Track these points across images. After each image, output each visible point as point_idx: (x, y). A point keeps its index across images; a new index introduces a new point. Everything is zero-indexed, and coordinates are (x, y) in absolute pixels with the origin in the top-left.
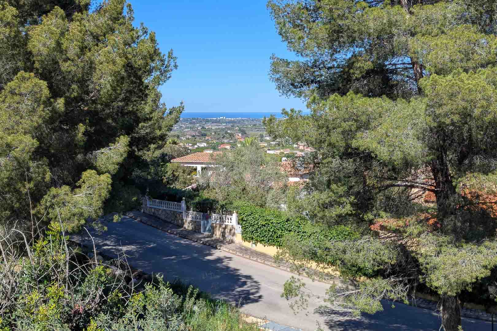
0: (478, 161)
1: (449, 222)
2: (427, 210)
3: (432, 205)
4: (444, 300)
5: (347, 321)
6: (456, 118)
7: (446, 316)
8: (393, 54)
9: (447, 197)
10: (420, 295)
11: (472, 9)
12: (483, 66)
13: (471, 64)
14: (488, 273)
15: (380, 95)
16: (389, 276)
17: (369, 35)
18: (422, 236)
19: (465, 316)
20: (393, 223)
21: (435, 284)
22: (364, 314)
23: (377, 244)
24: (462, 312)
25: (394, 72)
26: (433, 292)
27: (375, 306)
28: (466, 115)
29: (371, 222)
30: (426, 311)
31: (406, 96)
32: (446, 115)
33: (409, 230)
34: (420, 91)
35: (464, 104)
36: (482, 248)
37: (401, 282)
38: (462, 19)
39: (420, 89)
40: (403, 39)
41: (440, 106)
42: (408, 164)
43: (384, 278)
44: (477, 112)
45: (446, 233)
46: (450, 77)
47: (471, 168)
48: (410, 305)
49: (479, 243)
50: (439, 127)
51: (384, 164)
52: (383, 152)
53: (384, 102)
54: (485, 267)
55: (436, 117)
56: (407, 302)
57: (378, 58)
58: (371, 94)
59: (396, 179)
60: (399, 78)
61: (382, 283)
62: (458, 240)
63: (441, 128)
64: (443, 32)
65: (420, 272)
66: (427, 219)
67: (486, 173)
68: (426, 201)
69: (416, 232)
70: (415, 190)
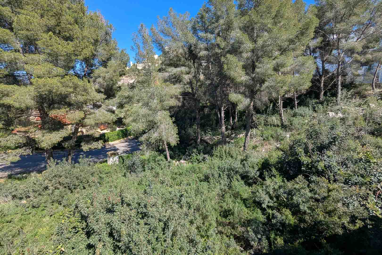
0: (56, 106)
1: (46, 126)
2: (37, 123)
3: (39, 122)
4: (47, 151)
5: (3, 167)
6: (47, 92)
7: (48, 155)
8: (18, 70)
9: (45, 118)
10: (36, 151)
11: (50, 58)
12: (55, 76)
13: (51, 75)
14: (62, 139)
15: (13, 84)
16: (23, 147)
17: (5, 62)
18: (36, 132)
19: (54, 154)
20: (23, 129)
21: (44, 146)
22: (12, 163)
23: (17, 137)
24: (53, 153)
25: (19, 76)
26: (42, 149)
27: (17, 158)
28: (50, 92)
29: (13, 130)
30: (40, 156)
31: (25, 85)
32: (42, 91)
33: (31, 131)
34: (31, 84)
35: (49, 88)
36: (60, 132)
37: (28, 148)
38: (46, 60)
39: (31, 83)
40: (22, 65)
41: (40, 88)
42: (28, 108)
43: (20, 148)
44: (54, 91)
45: (46, 129)
46: (43, 79)
47: (54, 108)
48: (33, 155)
49: (58, 131)
50: (40, 95)
51: (17, 109)
52: (17, 105)
53: (15, 87)
54: (61, 138)
55: (39, 92)
56: (31, 154)
57: (11, 71)
58: (8, 83)
59: (23, 114)
60: (21, 78)
61: (20, 151)
62: (50, 131)
63: (41, 96)
64: (39, 64)
65: (36, 144)
66: (38, 126)
67: (59, 109)
68: (37, 120)
69: (34, 130)
70: (31, 117)
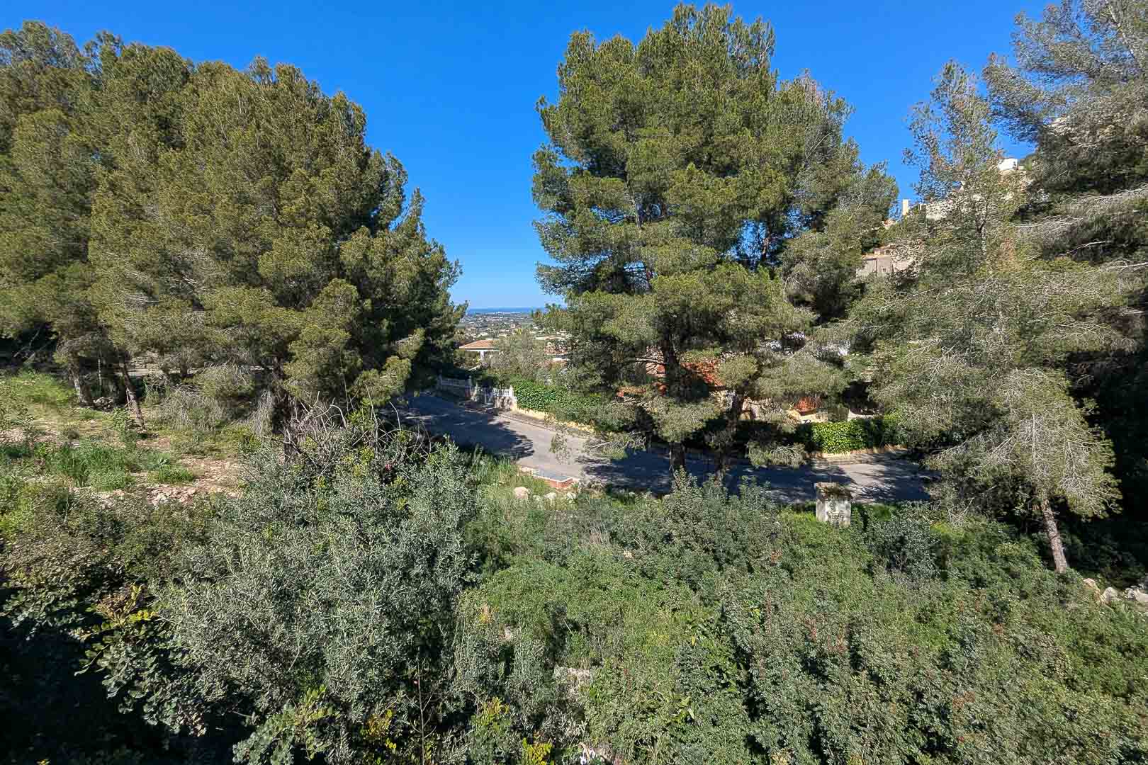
0: (694, 340)
1: (675, 388)
2: (658, 378)
3: (661, 375)
4: (673, 447)
5: (600, 467)
6: (677, 308)
7: (674, 459)
8: (630, 261)
9: (672, 368)
10: (654, 444)
11: (688, 226)
12: (696, 269)
13: (688, 267)
14: (704, 425)
15: (621, 292)
16: (631, 430)
17: (611, 246)
18: (655, 399)
19: (690, 459)
20: (633, 390)
21: (665, 435)
22: (613, 460)
23: (621, 406)
24: (686, 454)
25: (632, 274)
26: (664, 441)
27: (621, 454)
28: (685, 306)
29: (617, 391)
30: (659, 456)
31: (641, 292)
32: (670, 306)
33: (645, 395)
34: (651, 289)
35: (683, 298)
36: (699, 406)
37: (639, 435)
38: (680, 233)
39: (651, 287)
40: (637, 248)
41: (666, 299)
42: (643, 344)
43: (627, 432)
44: (692, 304)
45: (671, 396)
46: (672, 277)
47: (690, 346)
48: (647, 452)
49: (697, 403)
50: (666, 315)
51: (626, 345)
52: (624, 336)
53: (622, 298)
54: (702, 420)
55: (663, 308)
56: (644, 450)
57: (619, 264)
58: (613, 291)
59: (634, 356)
60: (635, 278)
61: (626, 437)
62: (681, 401)
64: (666, 243)
65: (654, 427)
66: (658, 386)
67: (700, 349)
68: (658, 373)
69: (650, 396)
70: (648, 364)
